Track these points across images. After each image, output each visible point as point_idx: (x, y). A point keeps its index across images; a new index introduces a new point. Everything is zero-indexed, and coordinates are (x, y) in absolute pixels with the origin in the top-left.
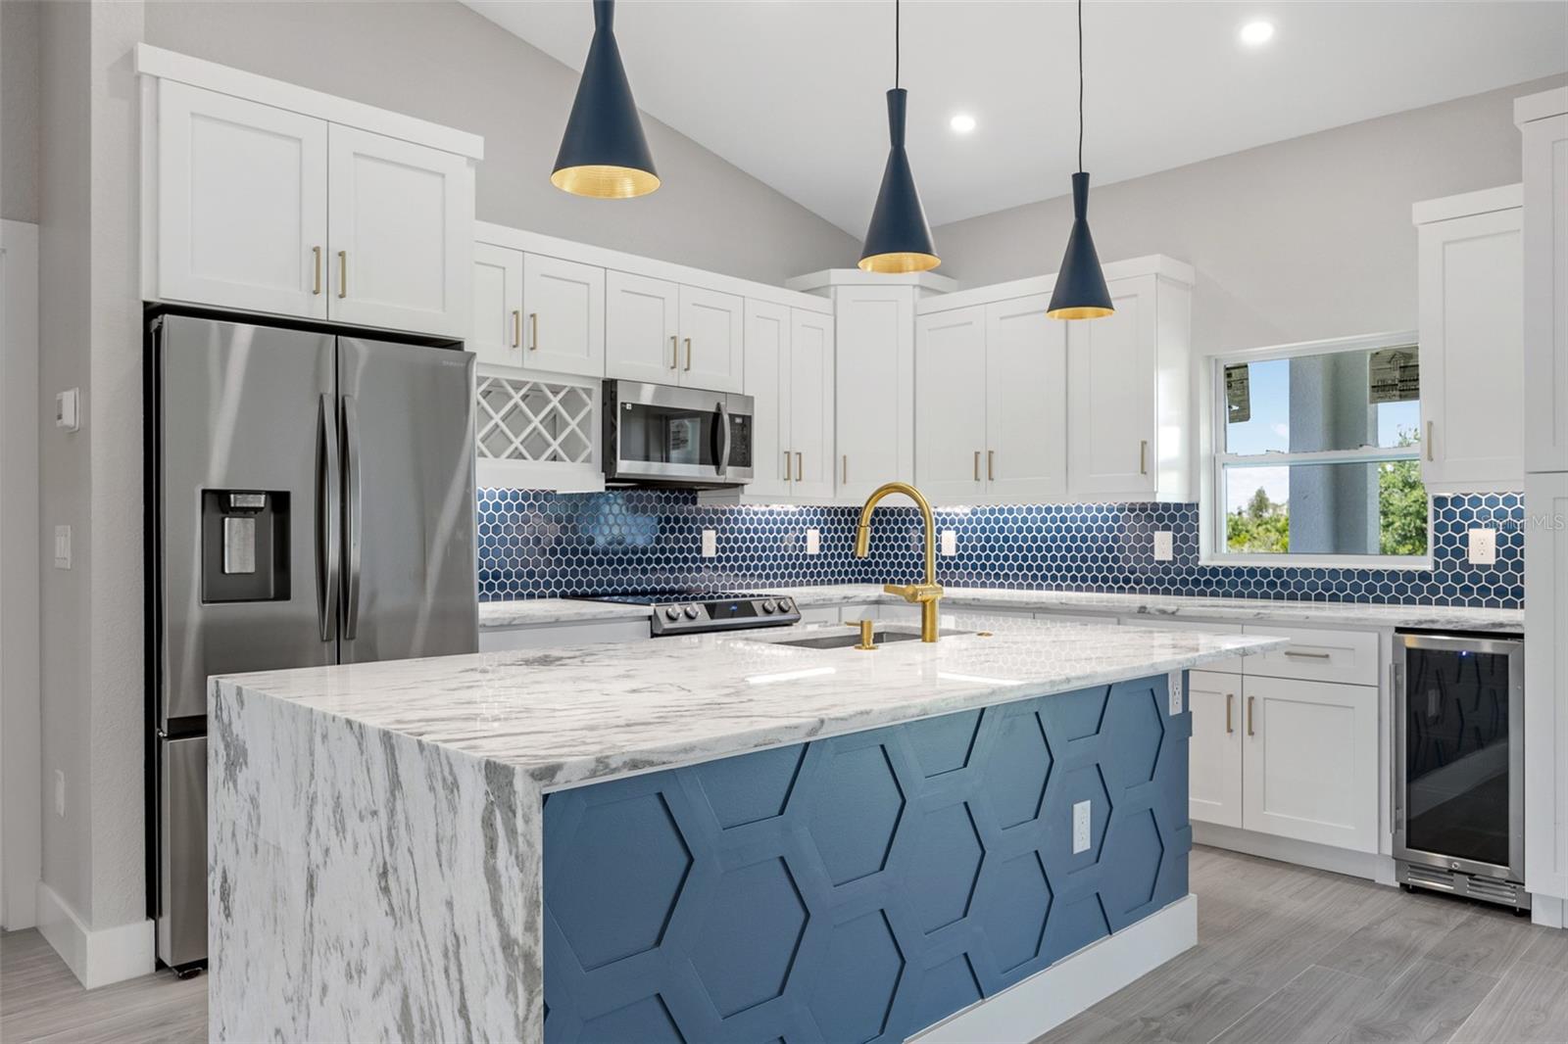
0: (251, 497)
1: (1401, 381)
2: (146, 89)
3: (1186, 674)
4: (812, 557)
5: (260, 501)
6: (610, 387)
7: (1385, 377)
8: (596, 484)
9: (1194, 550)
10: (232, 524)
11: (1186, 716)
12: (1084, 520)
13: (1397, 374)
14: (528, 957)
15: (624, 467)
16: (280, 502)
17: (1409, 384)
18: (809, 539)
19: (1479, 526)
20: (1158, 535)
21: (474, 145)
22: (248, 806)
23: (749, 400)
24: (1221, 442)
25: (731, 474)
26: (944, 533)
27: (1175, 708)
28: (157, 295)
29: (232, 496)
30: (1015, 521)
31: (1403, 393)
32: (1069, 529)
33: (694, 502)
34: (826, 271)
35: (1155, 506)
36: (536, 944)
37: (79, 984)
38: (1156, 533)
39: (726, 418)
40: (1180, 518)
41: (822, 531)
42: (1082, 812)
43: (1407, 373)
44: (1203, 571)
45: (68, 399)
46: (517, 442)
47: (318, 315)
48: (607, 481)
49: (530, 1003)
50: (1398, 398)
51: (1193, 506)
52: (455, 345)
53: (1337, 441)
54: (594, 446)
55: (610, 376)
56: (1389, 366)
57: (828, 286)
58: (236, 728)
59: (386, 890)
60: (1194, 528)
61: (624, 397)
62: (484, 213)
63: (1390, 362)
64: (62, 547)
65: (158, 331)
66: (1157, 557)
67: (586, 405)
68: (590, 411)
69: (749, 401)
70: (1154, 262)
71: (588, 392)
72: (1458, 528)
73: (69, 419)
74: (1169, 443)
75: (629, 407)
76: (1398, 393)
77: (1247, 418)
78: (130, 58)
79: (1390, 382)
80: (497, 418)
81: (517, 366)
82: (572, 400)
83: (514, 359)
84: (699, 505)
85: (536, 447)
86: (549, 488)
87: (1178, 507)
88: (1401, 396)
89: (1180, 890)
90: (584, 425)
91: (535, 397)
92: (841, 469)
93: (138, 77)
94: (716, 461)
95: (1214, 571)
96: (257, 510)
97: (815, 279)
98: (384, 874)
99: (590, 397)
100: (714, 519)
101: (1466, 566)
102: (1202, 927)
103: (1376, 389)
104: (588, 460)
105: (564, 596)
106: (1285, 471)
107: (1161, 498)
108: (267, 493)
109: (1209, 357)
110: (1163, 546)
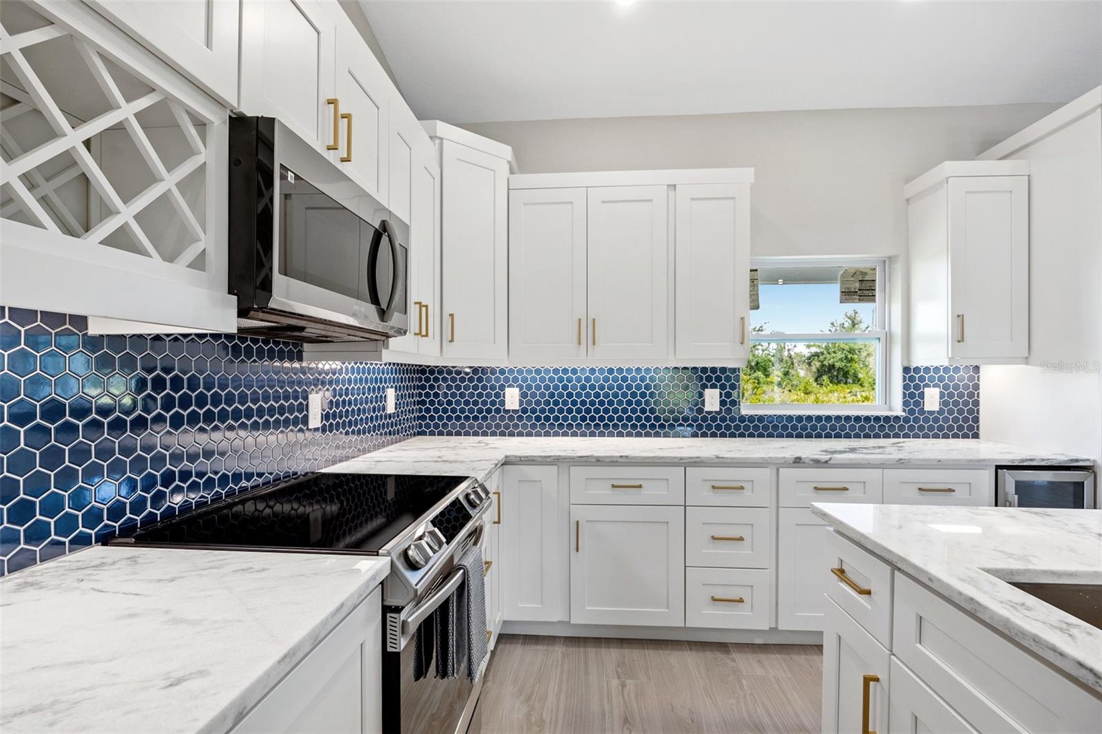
1: (859, 290)
7: (850, 286)
8: (217, 316)
9: (736, 403)
12: (643, 379)
13: (857, 285)
17: (864, 292)
19: (929, 386)
20: (708, 392)
26: (508, 390)
30: (579, 380)
31: (861, 298)
32: (629, 387)
35: (705, 370)
38: (706, 390)
40: (725, 379)
43: (863, 285)
44: (743, 418)
50: (857, 301)
51: (735, 370)
56: (852, 279)
60: (736, 387)
63: (853, 277)
66: (707, 409)
67: (194, 149)
72: (917, 387)
76: (858, 297)
79: (853, 290)
87: (723, 370)
88: (859, 300)
90: (191, 188)
92: (447, 327)
95: (751, 418)
99: (202, 138)
101: (922, 412)
103: (844, 294)
110: (712, 400)
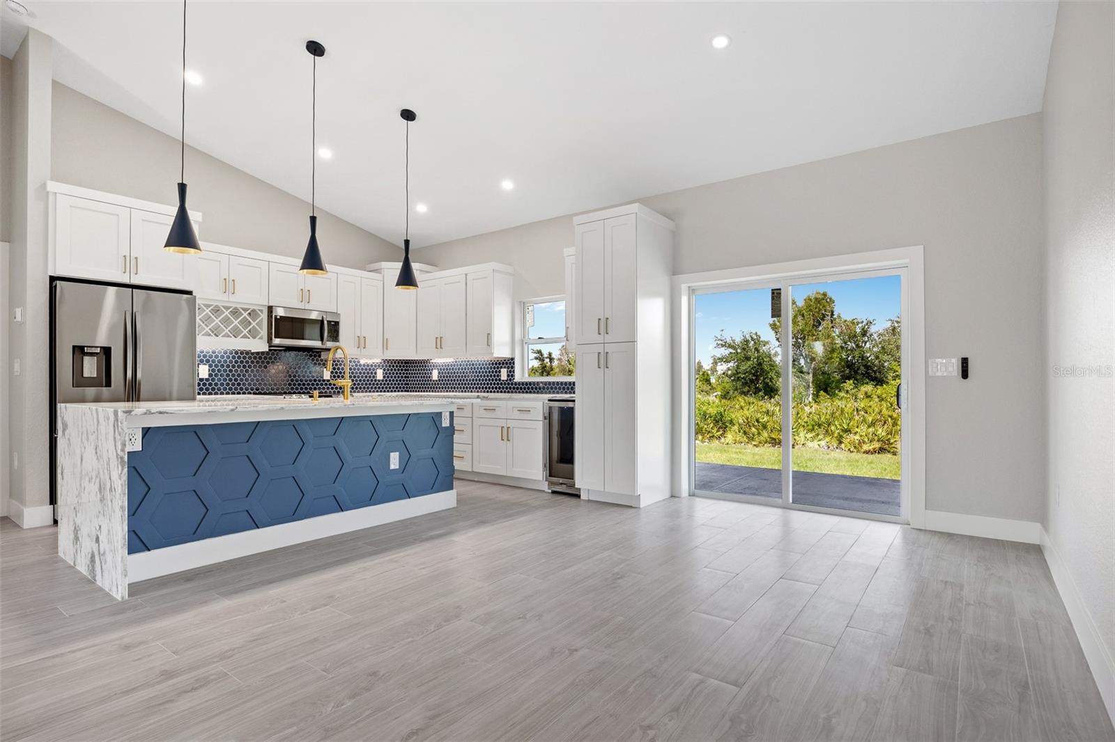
0: (93, 349)
2: (51, 198)
3: (451, 413)
4: (379, 381)
5: (98, 350)
6: (270, 309)
8: (266, 348)
10: (86, 359)
11: (451, 427)
14: (122, 458)
15: (277, 341)
16: (107, 351)
18: (378, 373)
22: (68, 442)
23: (339, 315)
24: (525, 335)
25: (329, 344)
26: (434, 371)
27: (445, 424)
28: (55, 273)
29: (86, 348)
33: (320, 356)
34: (379, 263)
35: (499, 359)
36: (125, 454)
37: (19, 526)
38: (501, 369)
39: (326, 322)
41: (384, 370)
42: (395, 455)
44: (516, 384)
45: (18, 311)
47: (126, 280)
48: (269, 347)
49: (122, 470)
52: (190, 293)
54: (263, 333)
55: (271, 304)
57: (381, 269)
58: (65, 418)
59: (96, 453)
61: (278, 313)
64: (17, 367)
65: (56, 286)
66: (502, 379)
67: (260, 316)
68: (262, 319)
69: (337, 314)
70: (492, 265)
71: (261, 311)
73: (19, 318)
74: (504, 335)
75: (278, 317)
78: (44, 185)
80: (236, 322)
81: (225, 300)
82: (253, 314)
83: (225, 297)
84: (322, 358)
85: (235, 333)
86: (248, 349)
89: (450, 488)
90: (259, 324)
91: (235, 313)
92: (386, 344)
93: (48, 192)
94: (322, 339)
95: (521, 383)
96: (97, 353)
97: (376, 266)
98: (96, 449)
99: (262, 313)
102: (458, 501)
104: (261, 338)
105: (255, 394)
108: (101, 347)
109: (521, 302)
110: (504, 374)
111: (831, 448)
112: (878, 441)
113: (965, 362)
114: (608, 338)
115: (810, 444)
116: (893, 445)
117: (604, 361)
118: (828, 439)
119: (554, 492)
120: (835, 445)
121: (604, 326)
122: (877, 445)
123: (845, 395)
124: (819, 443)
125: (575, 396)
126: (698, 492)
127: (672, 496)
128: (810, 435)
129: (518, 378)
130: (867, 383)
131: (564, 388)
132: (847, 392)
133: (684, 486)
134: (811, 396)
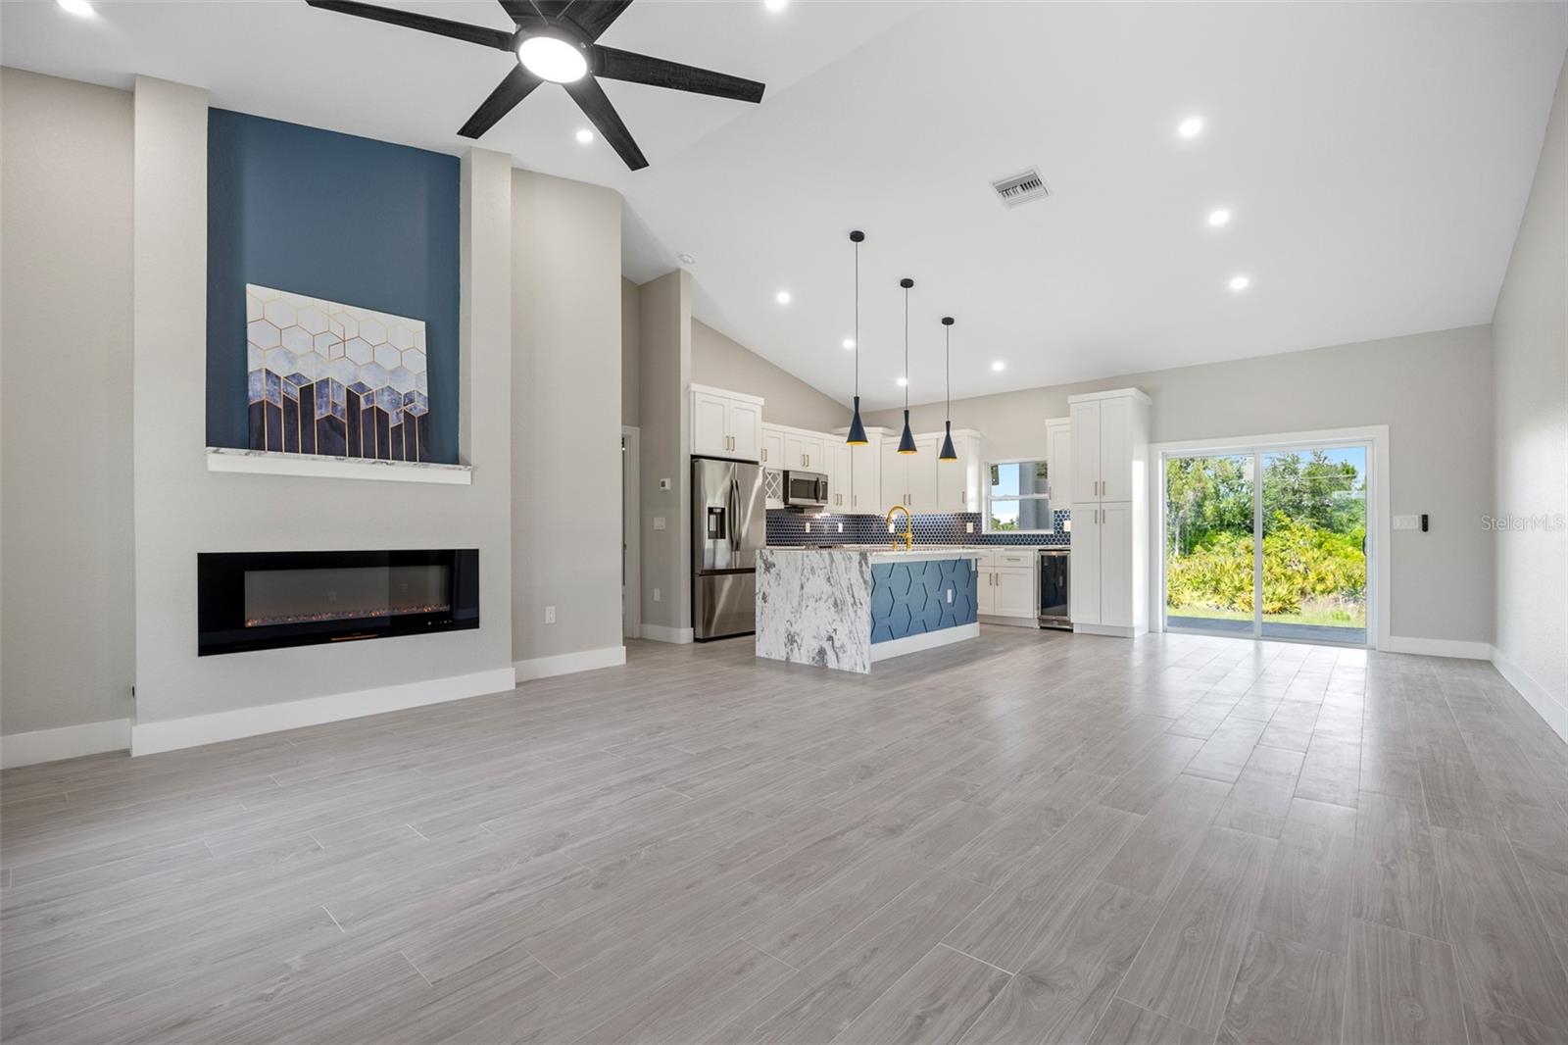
0: (717, 509)
2: (692, 394)
3: (976, 560)
5: (720, 510)
6: (786, 474)
8: (782, 506)
9: (980, 529)
10: (711, 517)
11: (977, 572)
12: (942, 519)
13: (1043, 470)
15: (791, 500)
16: (723, 511)
18: (840, 526)
19: (1067, 520)
20: (968, 524)
21: (761, 401)
23: (827, 476)
24: (989, 492)
25: (819, 503)
27: (973, 569)
28: (694, 453)
29: (714, 510)
32: (937, 523)
33: (807, 513)
35: (967, 514)
39: (820, 483)
40: (976, 518)
41: (844, 523)
42: (949, 592)
44: (983, 536)
46: (770, 492)
47: (728, 457)
48: (785, 505)
51: (980, 514)
52: (755, 462)
53: (1038, 490)
54: (780, 493)
55: (787, 469)
56: (1042, 467)
60: (980, 522)
61: (792, 477)
62: (763, 420)
65: (694, 463)
68: (780, 481)
70: (968, 432)
71: (779, 474)
72: (1061, 520)
74: (972, 492)
75: (793, 480)
77: (998, 484)
78: (688, 386)
82: (774, 478)
85: (773, 494)
86: (775, 507)
87: (975, 514)
89: (976, 620)
92: (854, 501)
93: (689, 393)
94: (816, 498)
95: (987, 536)
96: (718, 513)
97: (843, 430)
100: (809, 519)
101: (1063, 532)
104: (778, 498)
106: (1018, 502)
107: (969, 511)
108: (721, 508)
109: (986, 463)
110: (970, 527)
111: (1222, 608)
112: (1279, 601)
113: (1425, 518)
114: (1104, 499)
115: (1198, 604)
116: (1296, 605)
117: (1100, 517)
118: (1217, 598)
119: (1042, 628)
120: (1226, 606)
121: (1100, 488)
122: (1277, 605)
123: (1221, 550)
124: (1208, 602)
125: (1071, 547)
126: (1170, 628)
127: (1150, 632)
128: (1195, 594)
129: (984, 531)
130: (1246, 535)
131: (1054, 540)
132: (1223, 546)
133: (1160, 623)
134: (1177, 551)
